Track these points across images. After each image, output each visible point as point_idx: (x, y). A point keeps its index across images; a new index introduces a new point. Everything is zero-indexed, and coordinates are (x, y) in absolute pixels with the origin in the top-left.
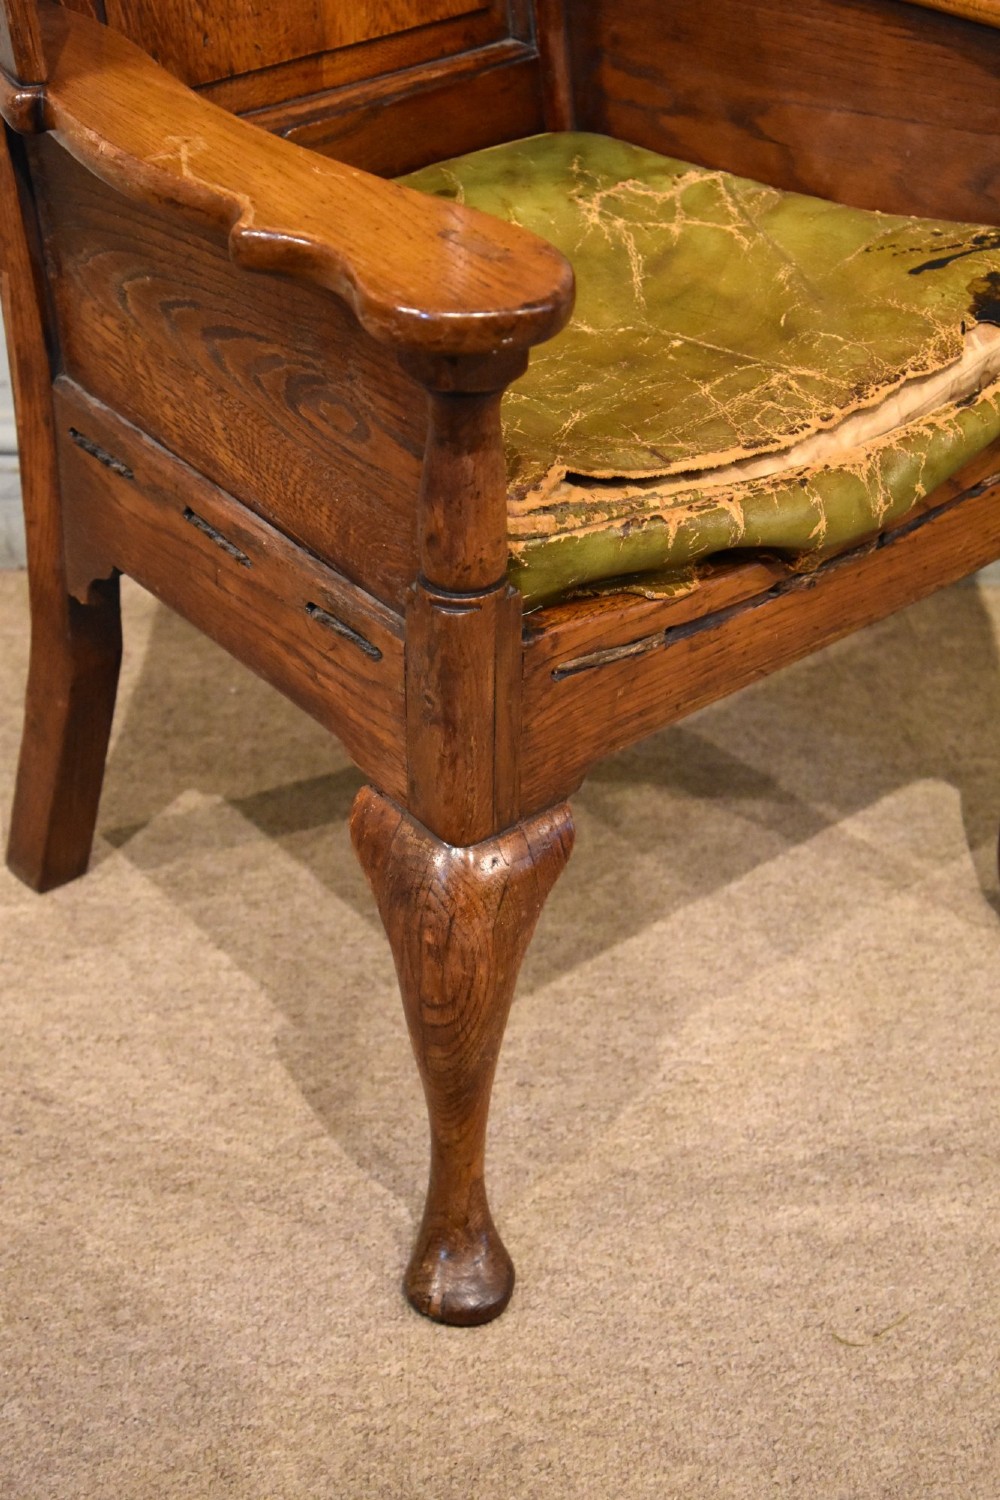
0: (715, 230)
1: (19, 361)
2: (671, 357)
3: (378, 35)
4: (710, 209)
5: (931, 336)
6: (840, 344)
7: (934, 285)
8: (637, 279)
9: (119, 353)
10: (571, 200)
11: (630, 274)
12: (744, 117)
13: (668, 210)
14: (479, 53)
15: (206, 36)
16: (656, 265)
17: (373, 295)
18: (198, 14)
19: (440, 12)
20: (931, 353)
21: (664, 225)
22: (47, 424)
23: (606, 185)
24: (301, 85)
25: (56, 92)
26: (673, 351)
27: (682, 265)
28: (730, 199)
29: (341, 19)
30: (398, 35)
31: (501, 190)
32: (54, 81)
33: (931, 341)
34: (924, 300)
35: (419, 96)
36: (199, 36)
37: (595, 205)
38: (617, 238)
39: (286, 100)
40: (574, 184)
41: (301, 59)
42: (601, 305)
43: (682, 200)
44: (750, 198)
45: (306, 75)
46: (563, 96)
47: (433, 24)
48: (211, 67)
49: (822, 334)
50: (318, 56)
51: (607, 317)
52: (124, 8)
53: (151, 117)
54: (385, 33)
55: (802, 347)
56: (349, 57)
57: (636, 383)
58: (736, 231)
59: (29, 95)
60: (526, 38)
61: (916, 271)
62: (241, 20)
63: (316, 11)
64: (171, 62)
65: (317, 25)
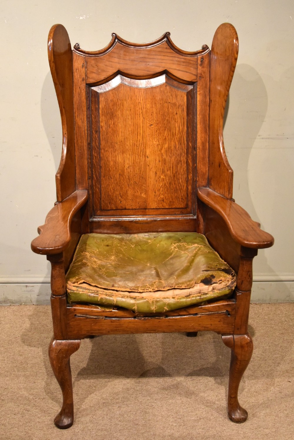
3: (159, 208)
14: (184, 215)
15: (121, 201)
18: (120, 198)
19: (174, 207)
29: (150, 204)
30: (163, 208)
36: (120, 201)
37: (175, 245)
41: (141, 209)
45: (142, 212)
46: (202, 227)
47: (172, 208)
48: (121, 207)
50: (145, 209)
52: (105, 194)
54: (160, 208)
56: (153, 210)
60: (195, 215)
62: (129, 200)
63: (145, 201)
64: (113, 205)
65: (145, 204)
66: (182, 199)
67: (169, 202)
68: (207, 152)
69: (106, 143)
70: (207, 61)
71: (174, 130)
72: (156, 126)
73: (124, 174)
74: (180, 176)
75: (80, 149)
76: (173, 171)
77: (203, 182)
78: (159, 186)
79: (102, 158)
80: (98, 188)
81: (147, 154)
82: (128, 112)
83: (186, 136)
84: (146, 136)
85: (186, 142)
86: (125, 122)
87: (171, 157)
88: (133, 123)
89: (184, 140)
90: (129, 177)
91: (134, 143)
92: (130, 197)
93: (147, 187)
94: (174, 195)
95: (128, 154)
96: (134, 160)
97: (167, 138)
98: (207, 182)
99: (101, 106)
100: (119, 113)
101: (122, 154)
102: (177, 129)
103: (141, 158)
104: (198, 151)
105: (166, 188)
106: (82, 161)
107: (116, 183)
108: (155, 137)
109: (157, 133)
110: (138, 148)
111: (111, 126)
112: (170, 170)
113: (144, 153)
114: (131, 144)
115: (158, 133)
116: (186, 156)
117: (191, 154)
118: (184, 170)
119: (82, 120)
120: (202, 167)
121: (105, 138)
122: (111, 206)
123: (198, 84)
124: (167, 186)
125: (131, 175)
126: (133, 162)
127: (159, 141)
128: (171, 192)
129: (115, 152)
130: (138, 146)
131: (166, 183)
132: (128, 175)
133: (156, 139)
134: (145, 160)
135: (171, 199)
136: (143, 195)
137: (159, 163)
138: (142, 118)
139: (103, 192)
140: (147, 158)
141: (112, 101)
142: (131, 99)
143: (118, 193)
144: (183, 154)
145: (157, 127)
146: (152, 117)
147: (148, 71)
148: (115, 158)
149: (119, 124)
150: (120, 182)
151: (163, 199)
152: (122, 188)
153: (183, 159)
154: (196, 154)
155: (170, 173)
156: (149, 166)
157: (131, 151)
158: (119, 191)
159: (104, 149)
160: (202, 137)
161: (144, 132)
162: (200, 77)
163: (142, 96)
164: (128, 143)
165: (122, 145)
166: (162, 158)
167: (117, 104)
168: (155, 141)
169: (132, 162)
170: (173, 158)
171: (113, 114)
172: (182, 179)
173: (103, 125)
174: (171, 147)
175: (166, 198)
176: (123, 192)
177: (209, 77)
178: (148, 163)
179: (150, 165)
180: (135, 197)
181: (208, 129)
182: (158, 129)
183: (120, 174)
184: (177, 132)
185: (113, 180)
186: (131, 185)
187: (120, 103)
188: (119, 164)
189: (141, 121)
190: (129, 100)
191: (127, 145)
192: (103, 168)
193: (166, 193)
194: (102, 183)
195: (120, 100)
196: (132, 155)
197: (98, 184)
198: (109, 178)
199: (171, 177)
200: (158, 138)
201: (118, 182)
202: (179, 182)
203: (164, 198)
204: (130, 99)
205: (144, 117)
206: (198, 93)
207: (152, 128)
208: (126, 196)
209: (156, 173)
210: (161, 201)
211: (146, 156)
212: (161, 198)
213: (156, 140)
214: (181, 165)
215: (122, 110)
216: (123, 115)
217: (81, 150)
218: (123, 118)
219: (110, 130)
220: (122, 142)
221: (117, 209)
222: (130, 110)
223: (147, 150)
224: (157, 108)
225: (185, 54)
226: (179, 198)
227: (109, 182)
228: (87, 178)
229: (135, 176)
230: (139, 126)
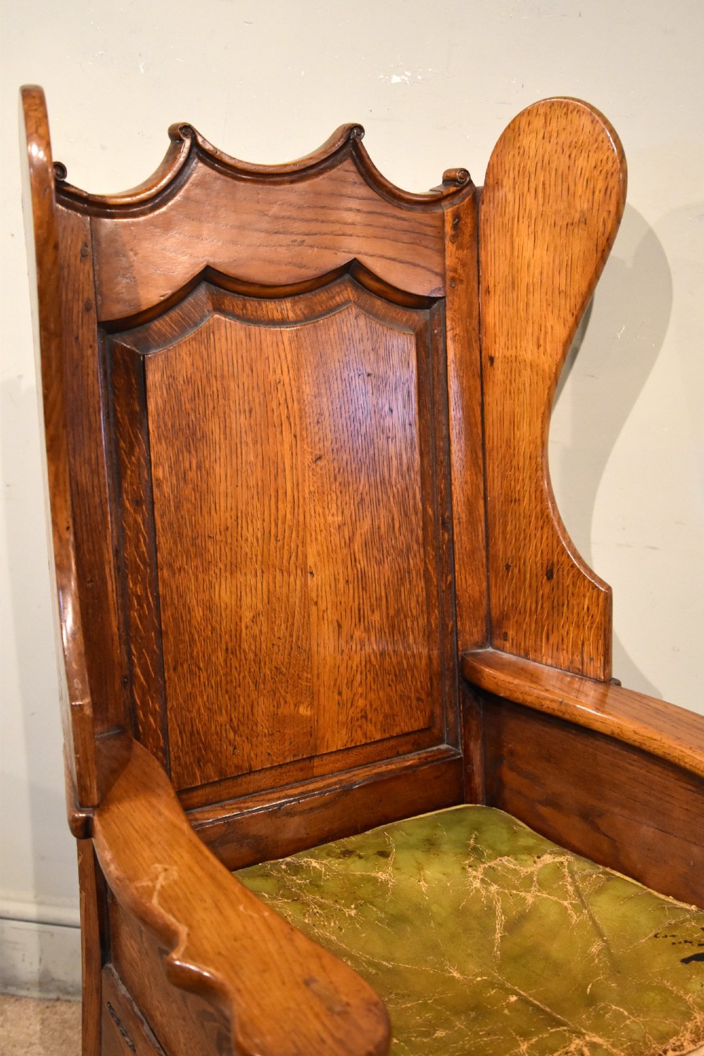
0: (556, 902)
1: (87, 948)
2: (506, 1011)
3: (353, 745)
4: (555, 886)
5: (690, 1020)
6: (626, 1018)
7: (698, 973)
8: (498, 936)
9: (137, 966)
10: (463, 868)
11: (495, 930)
12: (588, 816)
13: (528, 882)
14: (423, 754)
15: (235, 748)
16: (513, 926)
17: (241, 1039)
18: (231, 735)
19: (396, 731)
20: (688, 1036)
21: (523, 894)
22: (97, 993)
23: (490, 858)
24: (300, 775)
25: (100, 815)
26: (509, 1006)
27: (530, 928)
28: (569, 880)
29: (328, 736)
30: (366, 744)
31: (419, 855)
32: (102, 806)
33: (689, 1025)
34: (689, 986)
35: (376, 783)
36: (231, 748)
37: (479, 873)
38: (490, 900)
39: (287, 784)
40: (468, 855)
41: (298, 761)
42: (469, 955)
43: (538, 875)
44: (584, 878)
45: (302, 770)
46: (478, 780)
47: (392, 737)
48: (236, 767)
49: (614, 1007)
50: (311, 758)
51: (472, 967)
52: (180, 733)
53: (152, 844)
54: (358, 744)
55: (599, 1016)
56: (333, 758)
57: (476, 1033)
58: (569, 907)
59: (84, 815)
60: (455, 745)
61: (686, 961)
62: (260, 738)
63: (312, 732)
64: (209, 765)
65: (312, 741)
66: (419, 699)
67: (381, 718)
68: (480, 530)
69: (175, 543)
70: (469, 225)
71: (386, 469)
72: (334, 459)
73: (240, 646)
74: (409, 625)
75: (88, 579)
76: (387, 608)
77: (475, 630)
78: (349, 670)
79: (165, 598)
80: (154, 713)
81: (311, 562)
82: (243, 417)
83: (419, 484)
84: (304, 499)
85: (420, 504)
86: (234, 457)
87: (380, 563)
88: (260, 457)
89: (414, 498)
90: (256, 655)
91: (267, 530)
92: (263, 726)
93: (315, 680)
94: (396, 691)
95: (248, 574)
96: (269, 591)
97: (367, 499)
98: (484, 630)
99: (151, 406)
100: (214, 428)
101: (231, 574)
102: (395, 462)
103: (292, 578)
104: (456, 530)
105: (370, 671)
106: (100, 620)
107: (216, 683)
108: (332, 498)
109: (338, 484)
110: (280, 543)
111: (191, 475)
112: (380, 606)
113: (300, 561)
114: (259, 535)
115: (340, 484)
116: (422, 551)
117: (433, 545)
118: (420, 599)
119: (90, 464)
120: (470, 581)
121: (171, 524)
122: (202, 772)
123: (449, 305)
124: (375, 663)
125: (264, 646)
126: (268, 598)
127: (343, 513)
128: (386, 681)
129: (206, 570)
130: (280, 537)
131: (369, 656)
132: (253, 647)
133: (334, 506)
134: (305, 585)
135: (387, 707)
136: (304, 711)
137: (346, 587)
138: (287, 437)
139: (173, 725)
140: (309, 575)
141: (188, 381)
142: (252, 371)
143: (223, 719)
144: (415, 547)
145: (336, 462)
146: (321, 432)
147: (301, 266)
148: (207, 593)
149: (217, 469)
150: (229, 679)
151: (365, 712)
152: (234, 699)
153: (415, 562)
154: (452, 541)
155: (381, 618)
156: (316, 603)
157: (260, 558)
158: (226, 711)
159: (170, 566)
160: (466, 483)
161: (298, 485)
162: (453, 279)
163: (286, 357)
164: (248, 534)
165: (229, 540)
166: (355, 571)
167: (208, 391)
168: (333, 515)
169: (265, 597)
170: (386, 566)
171: (194, 434)
172: (416, 632)
173: (164, 476)
174: (379, 528)
175: (374, 707)
176: (241, 710)
177: (476, 278)
178: (314, 595)
179: (320, 602)
180: (279, 722)
181: (480, 455)
182: (339, 471)
183: (227, 649)
184: (394, 475)
185: (205, 673)
186: (264, 684)
187: (215, 389)
188: (223, 614)
189: (287, 447)
190: (245, 375)
191: (247, 540)
192: (171, 637)
193: (371, 689)
194: (170, 691)
195: (216, 376)
196: (263, 572)
197: (152, 698)
198: (191, 671)
199: (385, 633)
200: (339, 504)
201: (223, 678)
202: (408, 645)
203: (368, 706)
204: (247, 369)
205: (295, 432)
206: (449, 334)
207: (321, 469)
208: (250, 726)
209: (339, 626)
210: (358, 720)
211: (307, 572)
212: (358, 710)
213: (334, 510)
214: (410, 584)
215: (225, 413)
216: (228, 430)
217: (91, 581)
218: (227, 442)
219: (188, 490)
220: (229, 533)
221: (224, 779)
222: (251, 411)
223: (308, 546)
224: (333, 394)
225: (409, 201)
226: (409, 698)
227: (193, 685)
228: (117, 685)
229: (276, 648)
230: (280, 465)
